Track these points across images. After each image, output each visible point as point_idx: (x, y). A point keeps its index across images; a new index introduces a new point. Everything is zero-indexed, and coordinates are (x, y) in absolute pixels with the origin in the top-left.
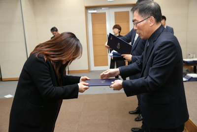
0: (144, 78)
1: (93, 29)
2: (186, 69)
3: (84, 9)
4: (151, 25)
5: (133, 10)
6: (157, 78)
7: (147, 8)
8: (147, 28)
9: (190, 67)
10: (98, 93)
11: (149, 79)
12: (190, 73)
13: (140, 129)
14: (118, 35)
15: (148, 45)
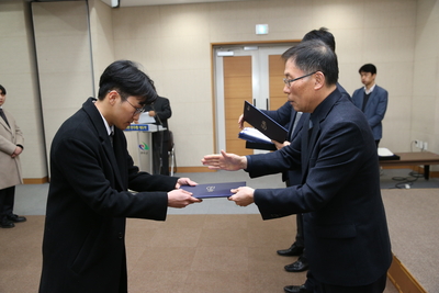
0: (296, 187)
1: (225, 88)
2: (410, 171)
3: (208, 49)
5: (285, 57)
6: (320, 187)
7: (312, 55)
8: (309, 93)
9: (416, 167)
10: (230, 213)
12: (417, 178)
13: (302, 289)
15: (310, 127)
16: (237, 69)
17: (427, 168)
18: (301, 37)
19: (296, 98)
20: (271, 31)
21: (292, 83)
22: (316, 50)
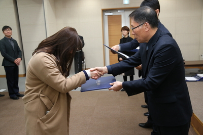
0: (143, 79)
1: (109, 31)
3: (101, 12)
4: (146, 31)
7: (141, 15)
9: (202, 67)
12: (202, 73)
14: (127, 37)
15: (147, 49)
19: (138, 37)
20: (131, 2)
22: (144, 11)
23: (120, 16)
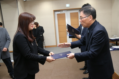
0: (87, 51)
3: (53, 12)
4: (90, 20)
5: (80, 11)
6: (95, 51)
7: (88, 10)
8: (87, 22)
9: (114, 42)
11: (90, 52)
12: (114, 46)
15: (88, 32)
16: (61, 17)
17: (117, 42)
18: (81, 7)
19: (84, 23)
20: (70, 6)
21: (82, 19)
22: (90, 8)
23: (65, 14)
